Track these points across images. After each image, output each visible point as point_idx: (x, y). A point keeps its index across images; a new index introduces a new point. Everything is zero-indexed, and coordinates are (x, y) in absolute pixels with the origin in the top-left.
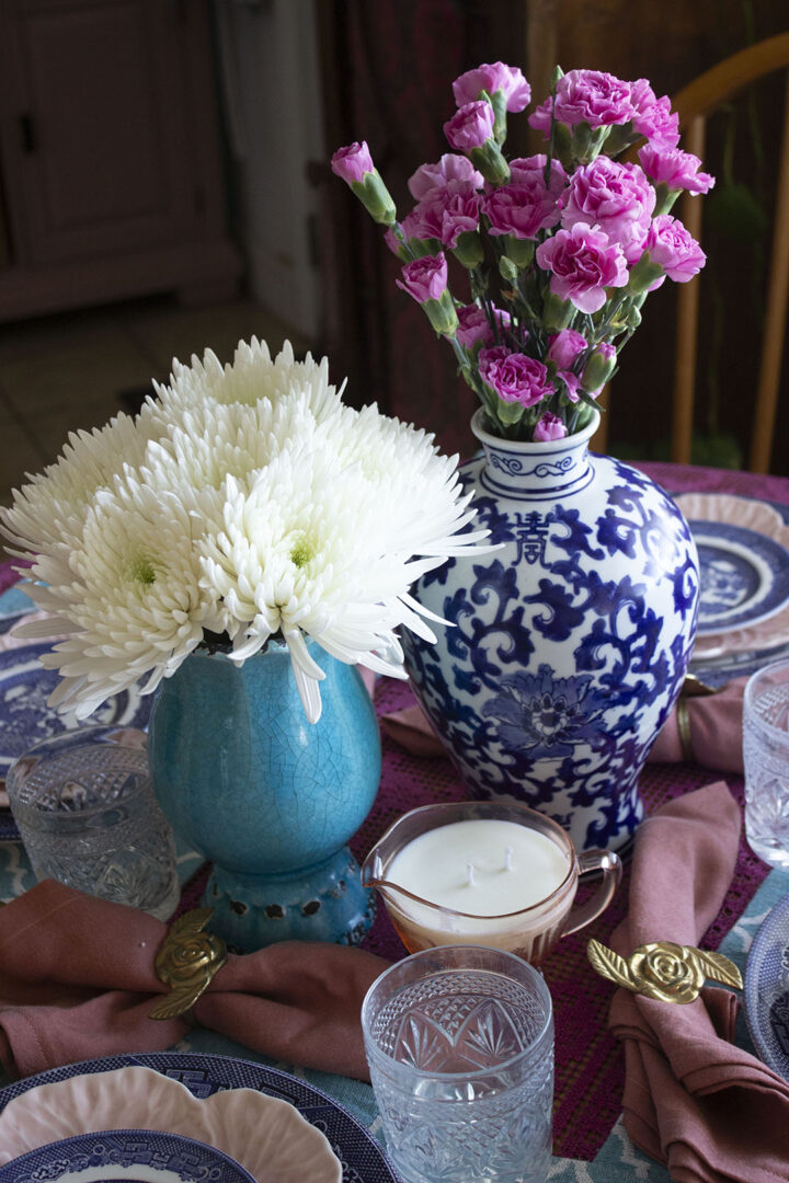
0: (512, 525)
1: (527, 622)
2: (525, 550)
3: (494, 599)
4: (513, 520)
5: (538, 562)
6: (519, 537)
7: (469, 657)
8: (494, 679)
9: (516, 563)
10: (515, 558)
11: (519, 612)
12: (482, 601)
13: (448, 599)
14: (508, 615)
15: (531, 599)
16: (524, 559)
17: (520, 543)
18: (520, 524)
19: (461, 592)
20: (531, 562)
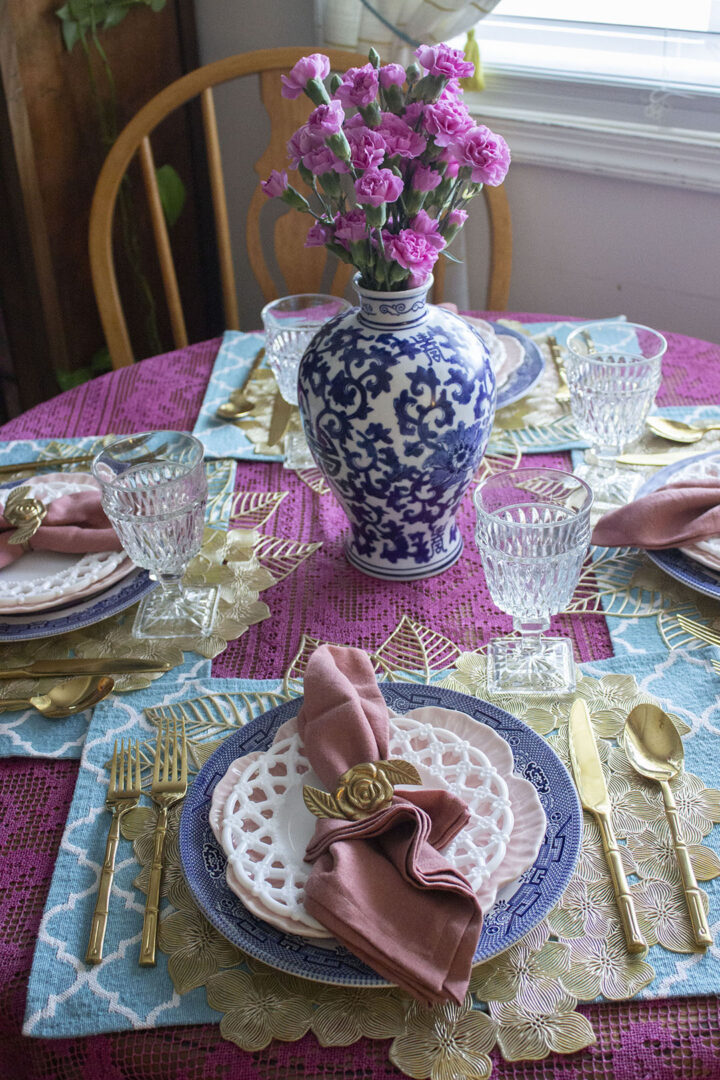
0: (413, 344)
1: (449, 398)
2: (431, 355)
3: (427, 389)
4: (412, 341)
5: (442, 360)
6: (423, 349)
7: (416, 433)
8: (433, 441)
9: (430, 364)
10: (428, 362)
11: (444, 393)
12: (420, 393)
13: (396, 400)
14: (438, 396)
15: (448, 383)
16: (433, 361)
17: (426, 351)
18: (418, 342)
19: (404, 393)
20: (438, 361)
